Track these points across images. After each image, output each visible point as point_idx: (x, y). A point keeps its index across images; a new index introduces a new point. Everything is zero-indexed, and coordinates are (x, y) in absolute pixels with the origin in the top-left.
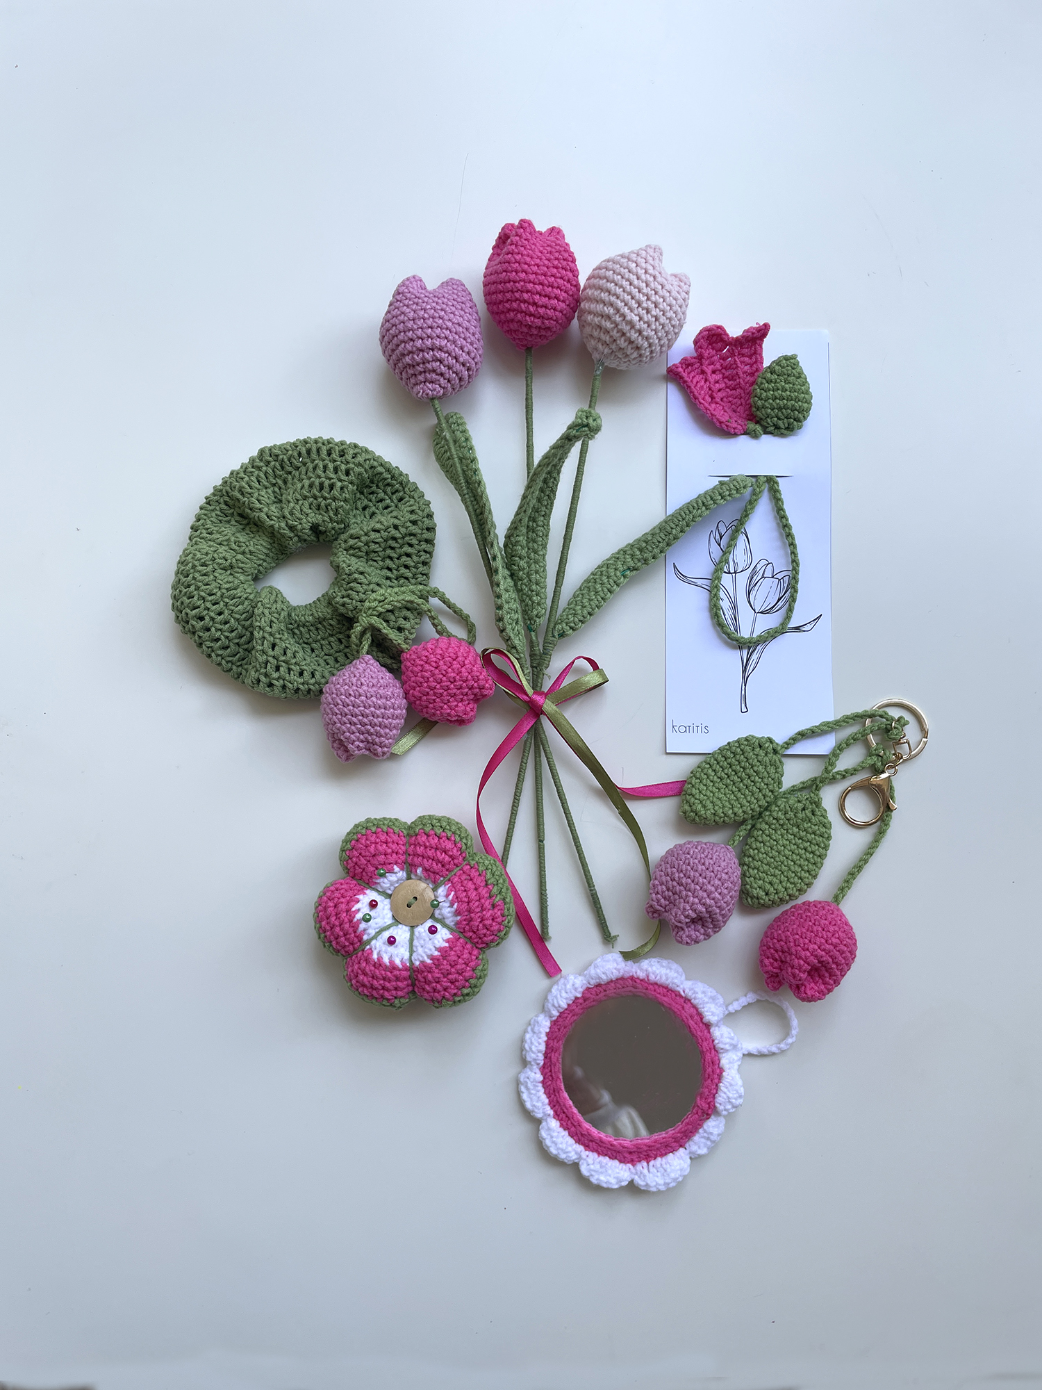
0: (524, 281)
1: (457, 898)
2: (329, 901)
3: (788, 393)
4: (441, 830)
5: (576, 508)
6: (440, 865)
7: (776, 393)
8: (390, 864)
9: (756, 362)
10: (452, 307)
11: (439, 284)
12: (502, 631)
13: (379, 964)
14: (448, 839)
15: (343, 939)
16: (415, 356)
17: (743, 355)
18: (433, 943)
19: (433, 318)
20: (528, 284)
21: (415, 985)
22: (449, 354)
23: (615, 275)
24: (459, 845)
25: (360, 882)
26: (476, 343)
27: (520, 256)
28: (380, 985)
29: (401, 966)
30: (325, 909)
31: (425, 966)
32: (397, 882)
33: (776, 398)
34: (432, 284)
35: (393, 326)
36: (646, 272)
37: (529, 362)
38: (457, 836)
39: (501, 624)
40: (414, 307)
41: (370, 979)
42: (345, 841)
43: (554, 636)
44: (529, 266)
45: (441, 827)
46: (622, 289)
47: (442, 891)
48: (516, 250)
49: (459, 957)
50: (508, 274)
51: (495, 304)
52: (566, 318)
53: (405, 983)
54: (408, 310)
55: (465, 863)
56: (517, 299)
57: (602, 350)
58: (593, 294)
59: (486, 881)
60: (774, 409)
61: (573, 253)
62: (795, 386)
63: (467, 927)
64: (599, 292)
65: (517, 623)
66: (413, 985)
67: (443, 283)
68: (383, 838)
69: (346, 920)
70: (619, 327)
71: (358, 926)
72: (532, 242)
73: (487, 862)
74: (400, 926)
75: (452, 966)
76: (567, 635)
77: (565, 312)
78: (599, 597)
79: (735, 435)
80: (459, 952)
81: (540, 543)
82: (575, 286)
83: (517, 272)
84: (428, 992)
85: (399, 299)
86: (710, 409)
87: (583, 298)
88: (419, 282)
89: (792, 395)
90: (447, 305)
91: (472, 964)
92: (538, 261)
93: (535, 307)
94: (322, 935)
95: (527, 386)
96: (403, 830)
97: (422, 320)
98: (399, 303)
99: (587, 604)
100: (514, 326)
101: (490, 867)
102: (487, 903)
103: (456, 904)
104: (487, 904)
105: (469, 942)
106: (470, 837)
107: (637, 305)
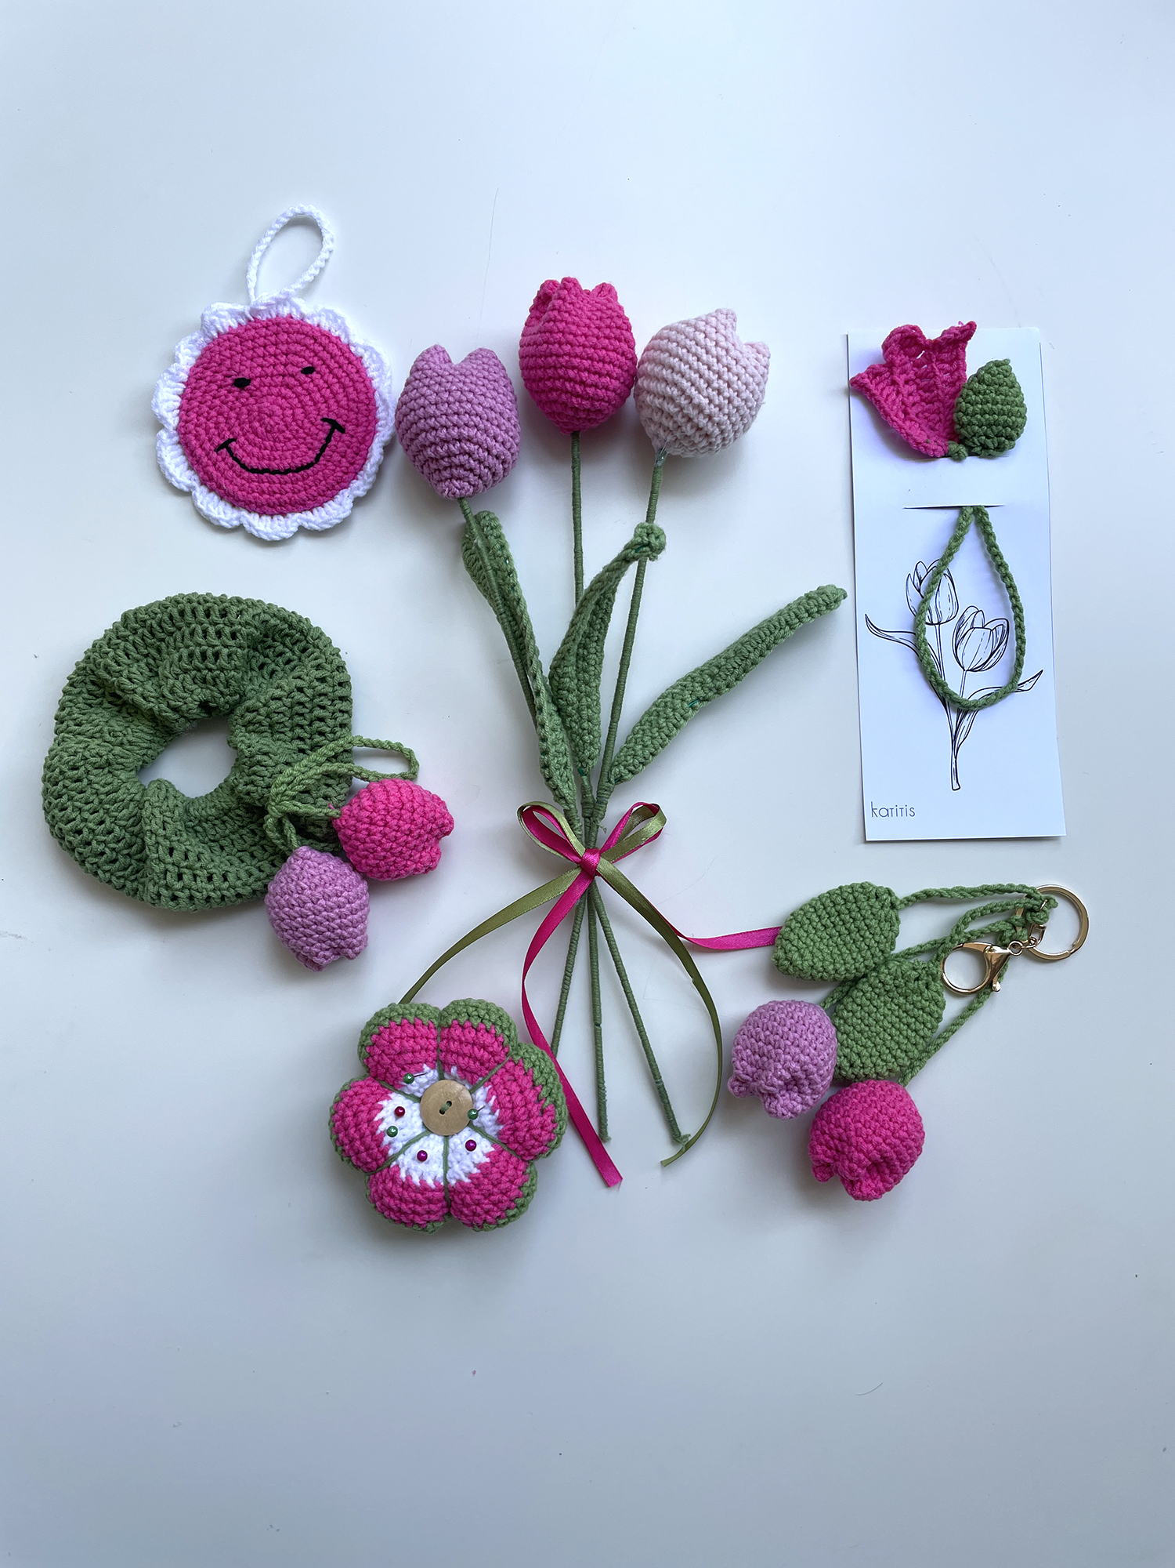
0: (569, 355)
1: (499, 1103)
2: (347, 1109)
3: (1000, 406)
4: (479, 1021)
5: (635, 627)
6: (478, 1063)
7: (985, 407)
8: (418, 1063)
9: (957, 369)
10: (482, 388)
11: (465, 355)
12: (548, 780)
13: (407, 1185)
14: (488, 1031)
15: (364, 1154)
16: (439, 449)
17: (943, 361)
18: (472, 1158)
19: (460, 402)
20: (573, 359)
21: (451, 1206)
22: (480, 446)
23: (680, 348)
24: (500, 1039)
25: (384, 1083)
26: (512, 431)
27: (564, 324)
28: (410, 1209)
29: (433, 1186)
30: (343, 1117)
31: (462, 1187)
32: (427, 1083)
33: (985, 413)
34: (457, 357)
35: (411, 410)
36: (717, 345)
37: (576, 449)
38: (498, 1027)
39: (546, 772)
40: (437, 388)
41: (398, 1202)
42: (365, 1034)
43: (609, 781)
44: (575, 335)
45: (479, 1016)
46: (688, 366)
47: (481, 1094)
48: (559, 317)
49: (503, 1174)
50: (550, 346)
51: (534, 381)
52: (620, 397)
53: (440, 1205)
54: (429, 392)
55: (508, 1058)
56: (560, 377)
57: (664, 437)
58: (653, 370)
59: (533, 1081)
60: (983, 425)
61: (628, 320)
62: (1008, 398)
63: (512, 1138)
64: (660, 368)
65: (565, 768)
66: (449, 1206)
67: (470, 355)
68: (410, 1032)
69: (368, 1132)
70: (685, 411)
71: (382, 1139)
72: (578, 306)
73: (534, 1057)
74: (432, 1136)
75: (495, 1186)
76: (625, 780)
77: (619, 391)
78: (663, 734)
79: (935, 457)
80: (502, 1168)
81: (592, 673)
82: (632, 359)
83: (560, 344)
84: (466, 1216)
85: (418, 377)
86: (905, 427)
87: (641, 373)
88: (441, 354)
89: (1005, 408)
90: (476, 385)
91: (518, 1181)
92: (585, 330)
93: (582, 387)
94: (340, 1149)
95: (574, 479)
96: (434, 1020)
97: (446, 405)
98: (417, 382)
99: (649, 743)
100: (557, 408)
101: (537, 1063)
102: (535, 1108)
103: (498, 1111)
104: (535, 1110)
105: (514, 1155)
106: (513, 1026)
107: (706, 386)
